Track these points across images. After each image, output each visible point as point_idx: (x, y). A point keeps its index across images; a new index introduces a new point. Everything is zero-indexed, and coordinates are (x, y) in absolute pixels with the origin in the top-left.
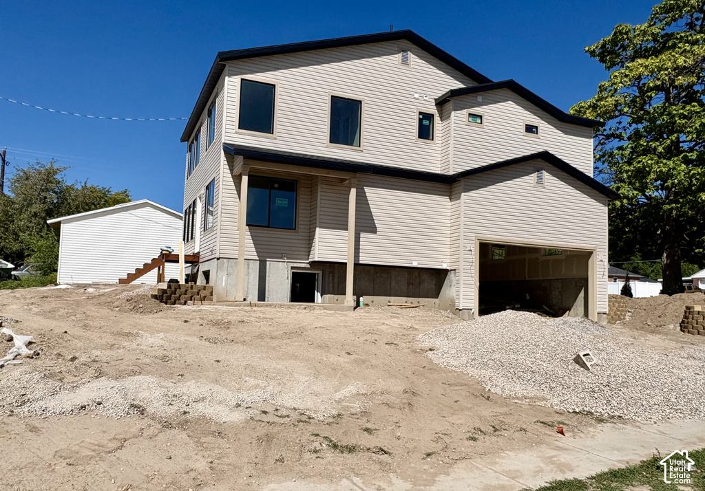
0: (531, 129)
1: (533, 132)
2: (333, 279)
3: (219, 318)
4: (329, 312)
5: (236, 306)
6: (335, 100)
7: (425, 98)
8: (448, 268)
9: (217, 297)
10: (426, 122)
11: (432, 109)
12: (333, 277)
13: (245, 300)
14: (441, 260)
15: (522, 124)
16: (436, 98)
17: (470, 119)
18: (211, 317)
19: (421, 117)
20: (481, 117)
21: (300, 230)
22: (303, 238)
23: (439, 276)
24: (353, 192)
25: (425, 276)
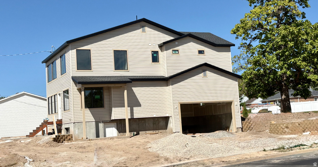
0: (201, 52)
1: (202, 53)
2: (121, 126)
3: (81, 146)
4: (120, 139)
5: (84, 141)
6: (115, 52)
7: (154, 45)
8: (169, 116)
9: (75, 139)
10: (155, 55)
11: (157, 49)
12: (121, 125)
13: (87, 138)
14: (165, 113)
15: (197, 51)
16: (159, 44)
17: (173, 52)
18: (78, 146)
19: (153, 53)
20: (178, 50)
21: (106, 107)
22: (108, 110)
23: (166, 119)
24: (126, 91)
25: (161, 120)
